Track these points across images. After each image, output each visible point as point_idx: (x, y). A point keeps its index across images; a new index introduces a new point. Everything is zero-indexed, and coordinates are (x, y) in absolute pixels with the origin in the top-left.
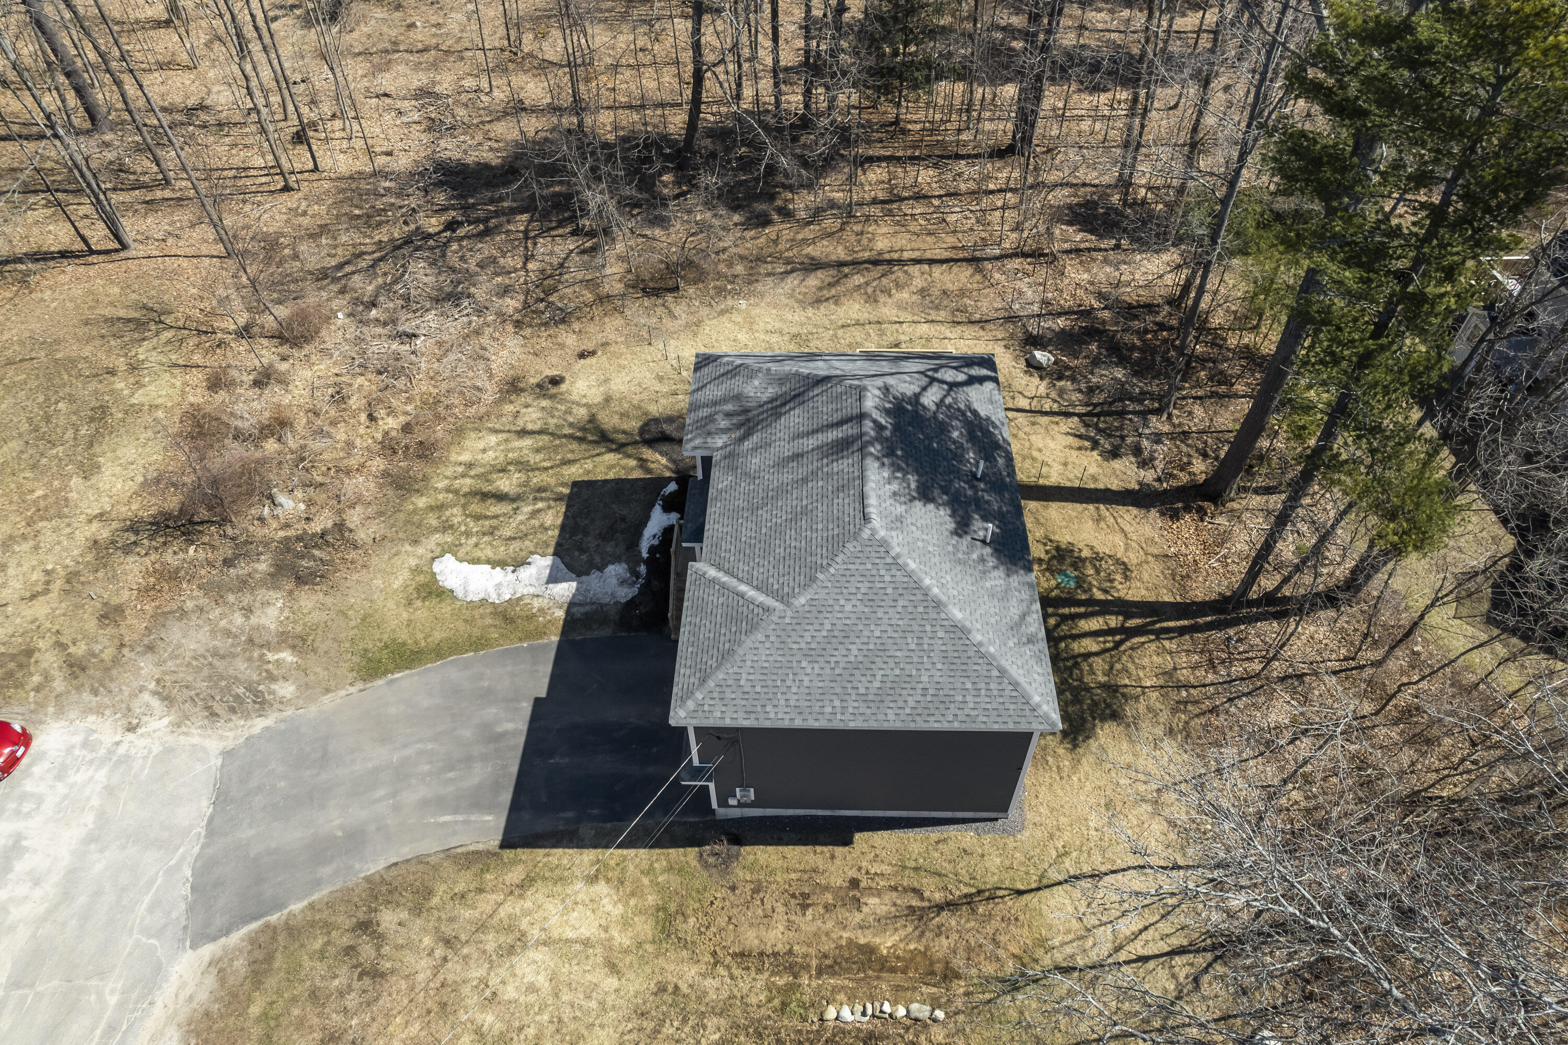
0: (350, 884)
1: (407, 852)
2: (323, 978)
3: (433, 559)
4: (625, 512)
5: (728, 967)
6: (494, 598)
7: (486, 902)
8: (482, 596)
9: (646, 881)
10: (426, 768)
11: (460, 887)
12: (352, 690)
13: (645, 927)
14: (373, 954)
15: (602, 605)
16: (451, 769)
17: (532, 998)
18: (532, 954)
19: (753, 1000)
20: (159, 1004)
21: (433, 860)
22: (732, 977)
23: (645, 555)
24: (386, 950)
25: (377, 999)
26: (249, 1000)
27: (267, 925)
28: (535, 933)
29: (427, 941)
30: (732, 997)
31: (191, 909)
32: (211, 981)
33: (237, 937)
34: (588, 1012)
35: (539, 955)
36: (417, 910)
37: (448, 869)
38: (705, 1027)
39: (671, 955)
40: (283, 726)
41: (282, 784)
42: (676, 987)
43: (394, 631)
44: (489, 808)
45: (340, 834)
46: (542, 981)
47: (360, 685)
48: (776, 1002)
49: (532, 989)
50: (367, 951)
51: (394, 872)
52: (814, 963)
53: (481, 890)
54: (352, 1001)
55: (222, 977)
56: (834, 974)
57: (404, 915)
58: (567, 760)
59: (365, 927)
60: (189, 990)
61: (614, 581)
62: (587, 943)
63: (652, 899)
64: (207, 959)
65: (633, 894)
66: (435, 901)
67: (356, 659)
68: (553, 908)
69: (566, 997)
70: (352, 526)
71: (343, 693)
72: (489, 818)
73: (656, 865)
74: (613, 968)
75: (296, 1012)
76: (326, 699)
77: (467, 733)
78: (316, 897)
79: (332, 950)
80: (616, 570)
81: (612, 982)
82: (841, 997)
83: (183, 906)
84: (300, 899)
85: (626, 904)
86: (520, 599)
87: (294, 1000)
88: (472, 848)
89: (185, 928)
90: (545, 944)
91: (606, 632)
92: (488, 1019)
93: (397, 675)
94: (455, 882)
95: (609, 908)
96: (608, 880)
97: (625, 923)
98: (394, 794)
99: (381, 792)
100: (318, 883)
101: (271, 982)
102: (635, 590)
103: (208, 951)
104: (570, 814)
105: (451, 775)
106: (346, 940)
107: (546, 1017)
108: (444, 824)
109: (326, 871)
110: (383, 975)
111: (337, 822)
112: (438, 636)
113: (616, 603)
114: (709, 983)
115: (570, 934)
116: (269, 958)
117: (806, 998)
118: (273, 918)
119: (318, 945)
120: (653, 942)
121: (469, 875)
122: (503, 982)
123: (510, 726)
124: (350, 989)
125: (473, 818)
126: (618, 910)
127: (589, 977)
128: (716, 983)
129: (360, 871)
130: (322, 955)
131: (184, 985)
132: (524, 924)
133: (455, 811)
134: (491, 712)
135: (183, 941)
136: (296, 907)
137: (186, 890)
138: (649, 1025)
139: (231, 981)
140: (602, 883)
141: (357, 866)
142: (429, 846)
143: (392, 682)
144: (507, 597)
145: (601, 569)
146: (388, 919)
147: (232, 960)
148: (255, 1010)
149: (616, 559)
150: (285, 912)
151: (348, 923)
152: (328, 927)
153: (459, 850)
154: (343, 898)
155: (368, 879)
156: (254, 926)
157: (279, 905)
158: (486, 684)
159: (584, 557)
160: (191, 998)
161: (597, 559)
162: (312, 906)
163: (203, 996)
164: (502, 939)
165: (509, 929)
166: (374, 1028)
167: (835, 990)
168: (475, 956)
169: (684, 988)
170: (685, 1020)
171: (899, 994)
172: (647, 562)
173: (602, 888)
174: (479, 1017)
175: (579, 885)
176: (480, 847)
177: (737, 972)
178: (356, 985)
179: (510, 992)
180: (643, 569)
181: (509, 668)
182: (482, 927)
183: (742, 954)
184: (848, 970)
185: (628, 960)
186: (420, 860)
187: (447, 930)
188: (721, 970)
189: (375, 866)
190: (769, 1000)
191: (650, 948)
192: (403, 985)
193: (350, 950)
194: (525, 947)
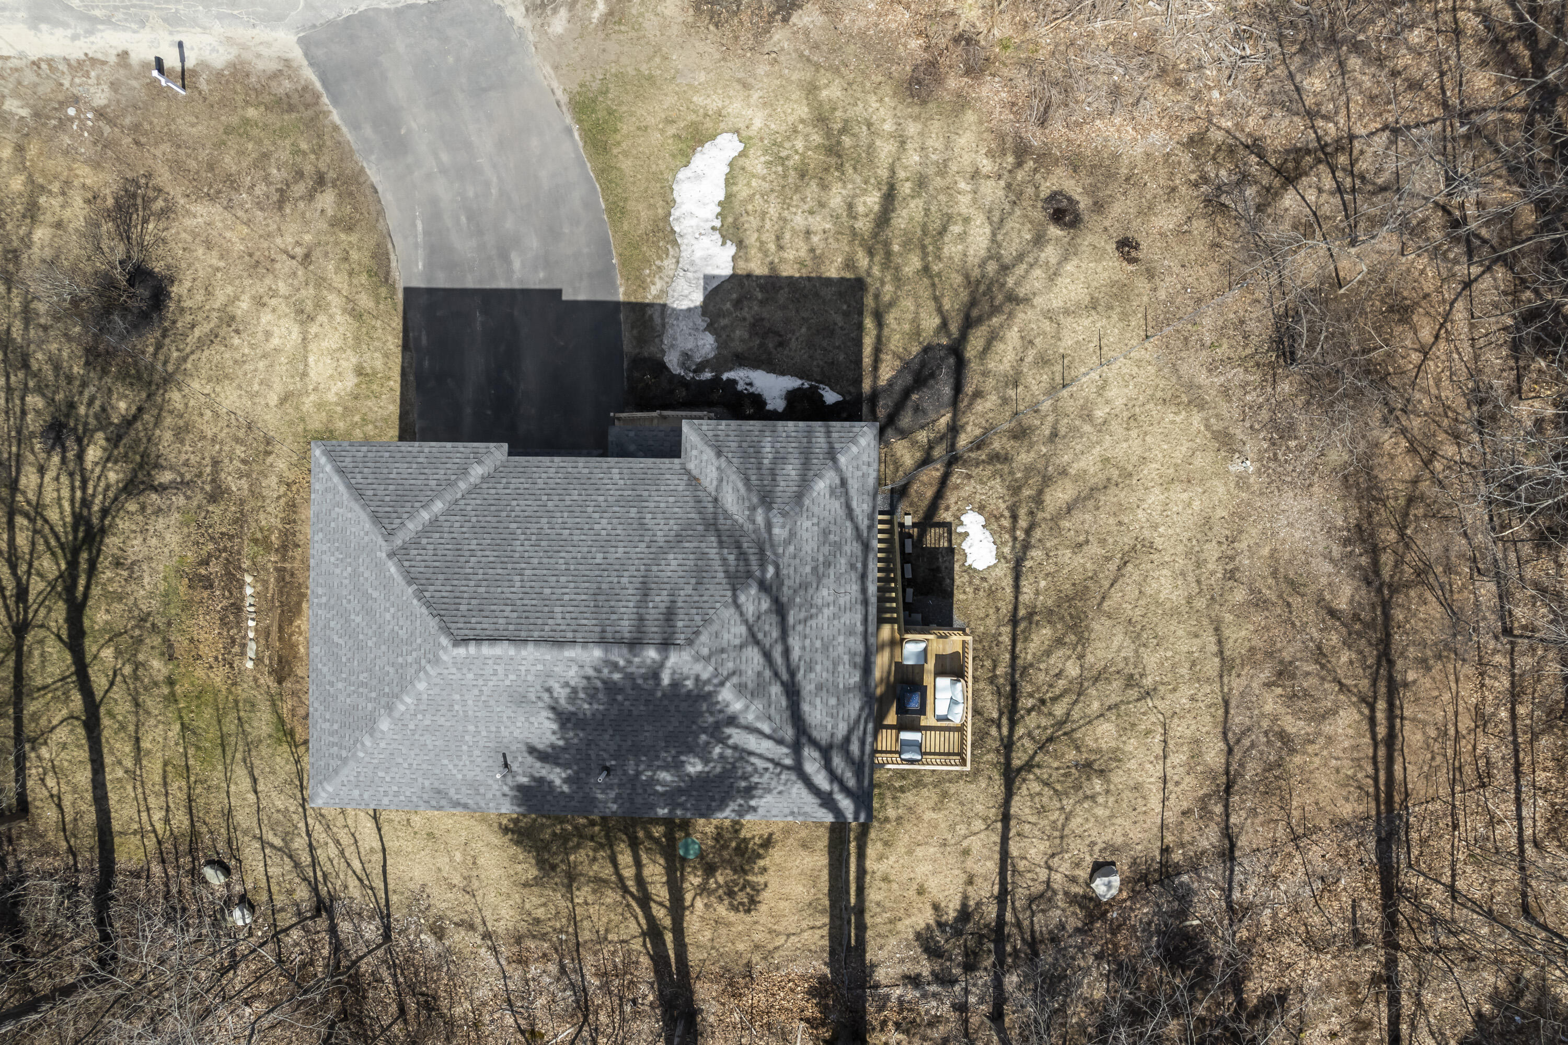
0: (357, 157)
1: (387, 197)
2: (278, 159)
3: (737, 132)
4: (793, 344)
5: (285, 495)
6: (676, 213)
7: (340, 281)
8: (678, 200)
9: (357, 418)
10: (471, 194)
11: (354, 255)
12: (559, 94)
13: (316, 423)
14: (297, 195)
15: (660, 336)
16: (469, 219)
17: (260, 336)
18: (296, 330)
19: (262, 516)
20: (255, 32)
21: (381, 225)
22: (279, 497)
23: (725, 376)
24: (301, 205)
25: (262, 209)
26: (256, 106)
27: (318, 96)
28: (314, 329)
29: (308, 238)
30: (264, 498)
31: (330, 24)
32: (274, 66)
33: (309, 74)
34: (250, 384)
35: (296, 336)
36: (335, 223)
37: (371, 242)
38: (240, 478)
39: (295, 447)
40: (514, 37)
41: (451, 59)
42: (270, 453)
43: (632, 114)
44: (430, 265)
45: (403, 132)
46: (275, 341)
47: (564, 99)
48: (259, 535)
49: (268, 335)
50: (299, 189)
51: (368, 192)
52: (288, 565)
53: (351, 274)
54: (260, 189)
55: (276, 75)
56: (278, 581)
57: (330, 212)
58: (479, 328)
59: (321, 181)
60: (265, 51)
61: (690, 345)
62: (304, 375)
63: (341, 425)
64: (290, 56)
65: (346, 408)
66: (343, 236)
67: (595, 86)
68: (332, 341)
69: (261, 365)
70: (794, 19)
71: (555, 85)
72: (420, 266)
73: (370, 427)
74: (284, 400)
75: (250, 146)
76: (548, 70)
77: (509, 224)
78: (344, 129)
79: (299, 159)
80: (706, 345)
81: (273, 399)
82: (259, 588)
83: (331, 16)
84: (342, 118)
85: (337, 404)
86: (675, 243)
87: (259, 142)
88: (392, 257)
89: (314, 26)
90: (304, 339)
91: (628, 345)
92: (244, 305)
93: (576, 135)
94: (359, 249)
95: (334, 390)
96: (357, 385)
97: (320, 406)
98: (443, 171)
99: (445, 157)
100: (355, 126)
101: (273, 119)
102: (676, 370)
103: (297, 54)
104: (424, 340)
105: (463, 219)
106: (308, 169)
107: (246, 351)
108: (414, 225)
109: (368, 131)
110: (280, 208)
111: (414, 126)
112: (626, 165)
113: (663, 352)
114: (273, 480)
115: (311, 360)
116: (291, 108)
117: (259, 558)
118: (325, 99)
119: (304, 146)
120: (305, 430)
121: (366, 261)
122: (274, 310)
123: (517, 264)
124: (269, 184)
125: (420, 251)
126: (331, 397)
127: (277, 380)
128: (274, 485)
129: (369, 161)
130: (297, 152)
131: (268, 44)
132: (322, 318)
133: (426, 233)
134: (533, 243)
135: (304, 30)
136: (335, 117)
137: (347, 12)
138: (241, 434)
139: (274, 84)
140: (356, 381)
141: (373, 158)
142: (393, 219)
143: (569, 131)
144: (677, 229)
145: (710, 328)
146: (327, 200)
147: (289, 77)
148: (251, 113)
149: (722, 344)
150: (331, 108)
151: (323, 167)
152: (318, 150)
153: (390, 246)
154: (343, 152)
155: (362, 170)
156: (318, 85)
157: (335, 101)
158: (566, 230)
159: (728, 305)
160: (259, 56)
161: (724, 322)
162: (336, 128)
163: (260, 65)
164: (309, 302)
165: (317, 306)
166: (240, 213)
167: (265, 583)
168: (296, 282)
169: (270, 460)
170: (244, 462)
171: (264, 633)
172: (716, 380)
173: (351, 381)
174: (246, 297)
175: (354, 360)
176: (393, 264)
177: (283, 501)
178: (273, 189)
179: (266, 317)
180: (707, 375)
181: (586, 250)
182: (321, 282)
183: (294, 506)
184: (281, 592)
185: (290, 411)
186: (381, 213)
187: (317, 253)
188: (283, 489)
189: (374, 175)
190: (261, 530)
191: (300, 429)
192: (273, 227)
193: (300, 174)
194: (302, 323)
